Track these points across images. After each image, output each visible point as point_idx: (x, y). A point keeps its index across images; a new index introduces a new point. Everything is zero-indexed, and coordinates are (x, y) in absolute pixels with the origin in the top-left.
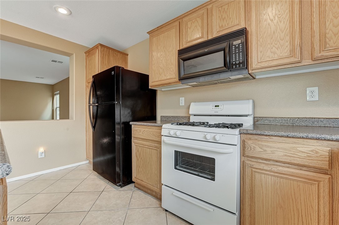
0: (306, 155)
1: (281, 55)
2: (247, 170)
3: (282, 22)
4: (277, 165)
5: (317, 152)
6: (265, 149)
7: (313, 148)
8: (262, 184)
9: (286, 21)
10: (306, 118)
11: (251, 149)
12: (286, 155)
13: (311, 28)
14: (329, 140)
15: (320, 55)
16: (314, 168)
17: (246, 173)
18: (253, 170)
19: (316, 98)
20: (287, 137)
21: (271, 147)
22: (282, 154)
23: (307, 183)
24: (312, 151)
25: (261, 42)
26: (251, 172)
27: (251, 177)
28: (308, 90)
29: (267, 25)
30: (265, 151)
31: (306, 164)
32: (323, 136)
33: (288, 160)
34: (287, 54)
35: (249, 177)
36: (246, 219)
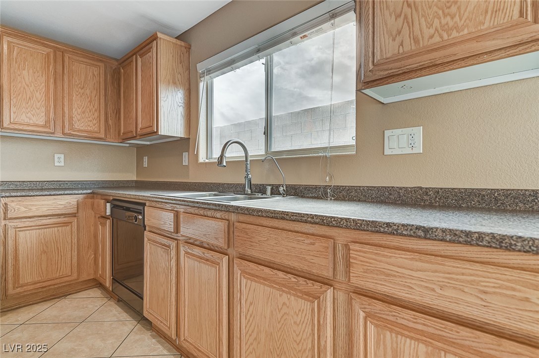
0: (63, 206)
1: (37, 123)
2: (9, 232)
3: (38, 92)
4: (41, 220)
5: (70, 203)
6: (30, 207)
7: (67, 201)
8: (26, 241)
9: (42, 93)
10: (54, 181)
11: (15, 211)
12: (49, 210)
13: (63, 109)
14: (77, 194)
15: (69, 132)
16: (68, 214)
17: (9, 235)
18: (17, 229)
19: (62, 164)
20: (50, 195)
21: (36, 205)
22: (46, 209)
23: (63, 226)
24: (67, 203)
25: (15, 102)
26: (14, 232)
27: (14, 237)
28: (56, 156)
29: (22, 89)
30: (31, 209)
31: (64, 212)
32: (74, 192)
33: (50, 213)
34: (42, 123)
35: (12, 238)
36: (9, 281)
